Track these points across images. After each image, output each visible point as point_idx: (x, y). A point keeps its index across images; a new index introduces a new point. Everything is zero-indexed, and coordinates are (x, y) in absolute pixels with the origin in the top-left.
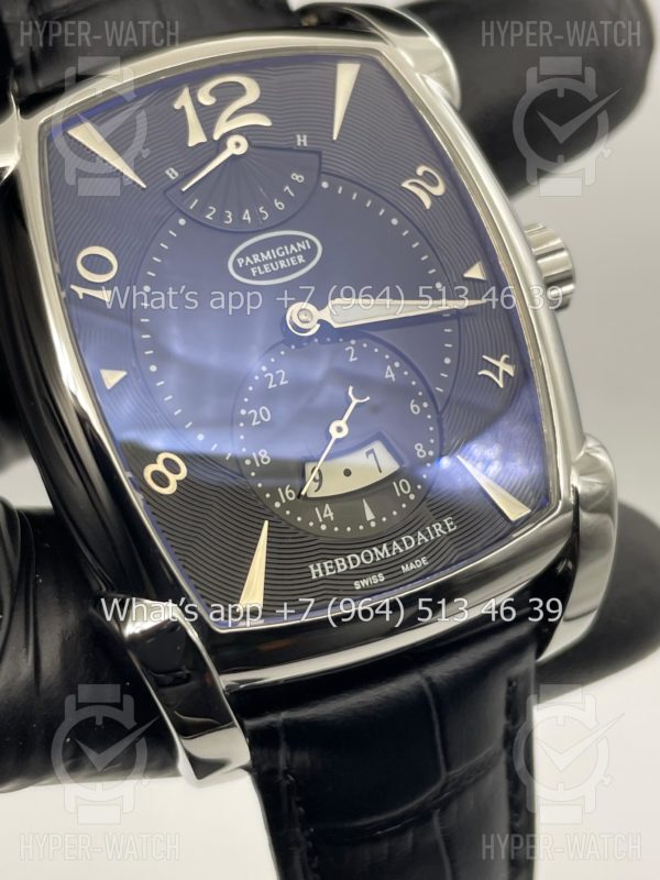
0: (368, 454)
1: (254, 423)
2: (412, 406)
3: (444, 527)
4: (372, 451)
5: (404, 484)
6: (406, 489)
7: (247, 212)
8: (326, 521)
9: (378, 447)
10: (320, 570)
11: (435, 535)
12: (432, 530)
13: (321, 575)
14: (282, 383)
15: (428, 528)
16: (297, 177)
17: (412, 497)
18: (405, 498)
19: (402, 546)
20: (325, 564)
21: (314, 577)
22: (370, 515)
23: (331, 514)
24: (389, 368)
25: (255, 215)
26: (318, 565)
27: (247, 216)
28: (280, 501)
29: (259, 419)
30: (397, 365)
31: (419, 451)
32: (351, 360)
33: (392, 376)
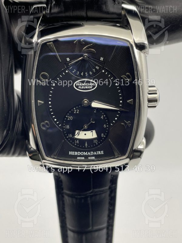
0: (91, 132)
1: (68, 119)
2: (104, 126)
3: (101, 153)
4: (92, 132)
5: (96, 141)
6: (96, 142)
7: (83, 73)
8: (77, 143)
9: (94, 131)
10: (71, 153)
11: (98, 153)
12: (98, 152)
13: (71, 154)
14: (77, 113)
15: (97, 152)
16: (97, 68)
17: (97, 144)
18: (95, 144)
19: (90, 154)
20: (73, 152)
21: (70, 154)
22: (86, 145)
23: (78, 142)
24: (102, 116)
25: (84, 74)
26: (71, 152)
27: (82, 74)
28: (68, 137)
29: (70, 119)
30: (105, 116)
31: (102, 135)
32: (95, 112)
33: (103, 118)
